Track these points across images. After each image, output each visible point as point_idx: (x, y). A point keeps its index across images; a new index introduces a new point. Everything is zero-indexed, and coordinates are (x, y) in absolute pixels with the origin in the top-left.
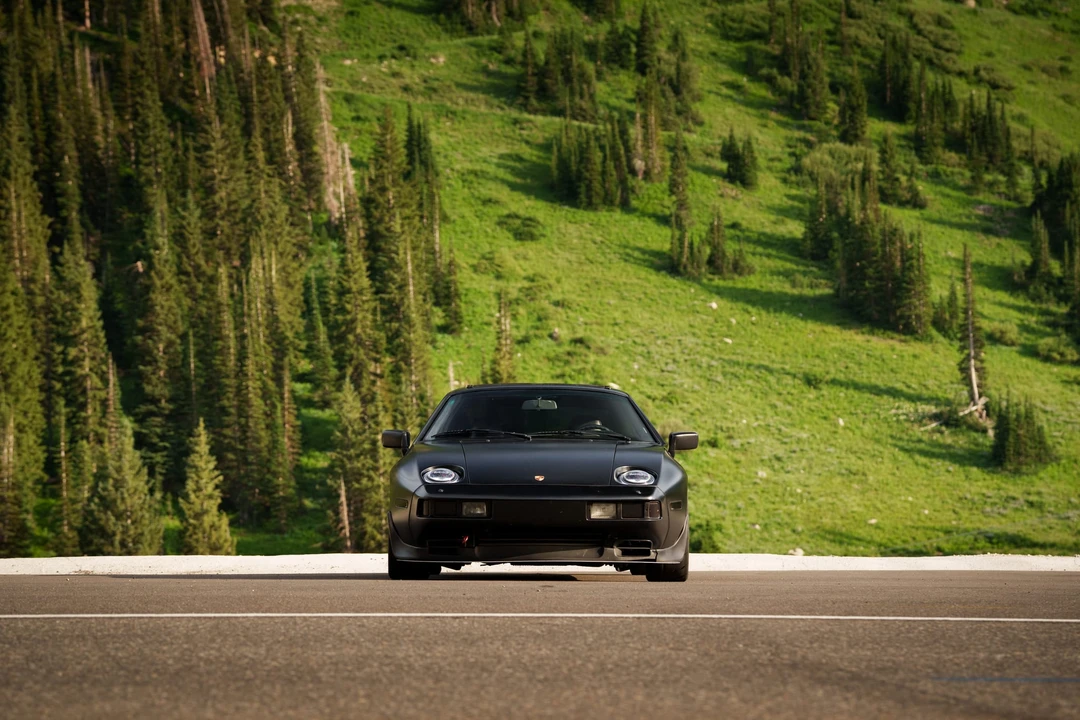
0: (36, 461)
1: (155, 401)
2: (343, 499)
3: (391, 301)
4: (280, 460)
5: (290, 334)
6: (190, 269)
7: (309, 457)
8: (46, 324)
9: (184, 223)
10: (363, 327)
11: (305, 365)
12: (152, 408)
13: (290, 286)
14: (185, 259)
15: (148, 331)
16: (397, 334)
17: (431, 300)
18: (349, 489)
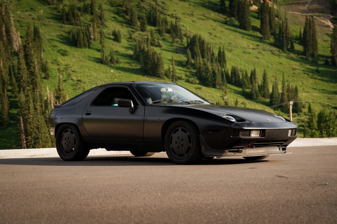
2: (22, 121)
3: (31, 71)
4: (5, 111)
5: (6, 80)
7: (12, 110)
10: (25, 78)
11: (10, 88)
13: (5, 68)
16: (33, 79)
17: (41, 71)
18: (23, 118)
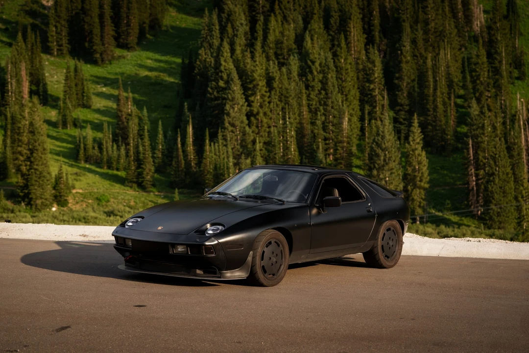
0: (357, 127)
1: (401, 105)
2: (471, 146)
3: (495, 68)
4: (449, 129)
5: (456, 80)
6: (418, 55)
7: (461, 128)
8: (363, 75)
9: (416, 37)
10: (484, 78)
11: (462, 92)
12: (401, 108)
13: (456, 61)
14: (416, 50)
15: (400, 78)
16: (497, 80)
17: (513, 65)
18: (473, 142)
